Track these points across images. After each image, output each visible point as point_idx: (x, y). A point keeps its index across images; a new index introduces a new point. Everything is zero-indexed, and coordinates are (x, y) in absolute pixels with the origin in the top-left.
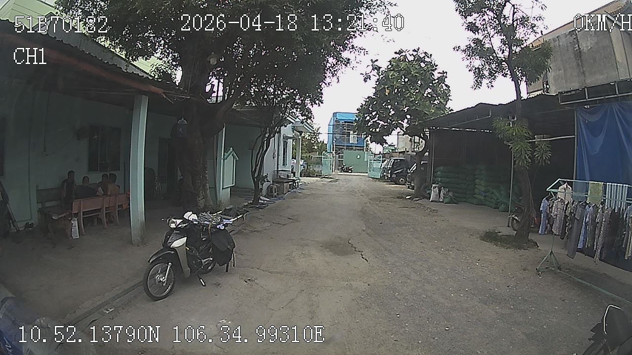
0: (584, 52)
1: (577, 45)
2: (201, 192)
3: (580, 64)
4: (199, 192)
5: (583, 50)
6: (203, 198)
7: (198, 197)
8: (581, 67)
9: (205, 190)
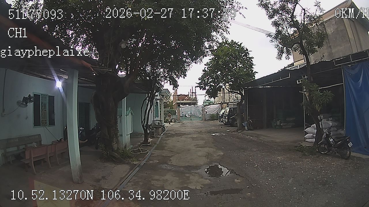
0: (329, 35)
1: (325, 31)
2: (115, 139)
3: (328, 42)
4: (114, 139)
5: (329, 33)
6: (116, 143)
7: (112, 143)
9: (117, 138)
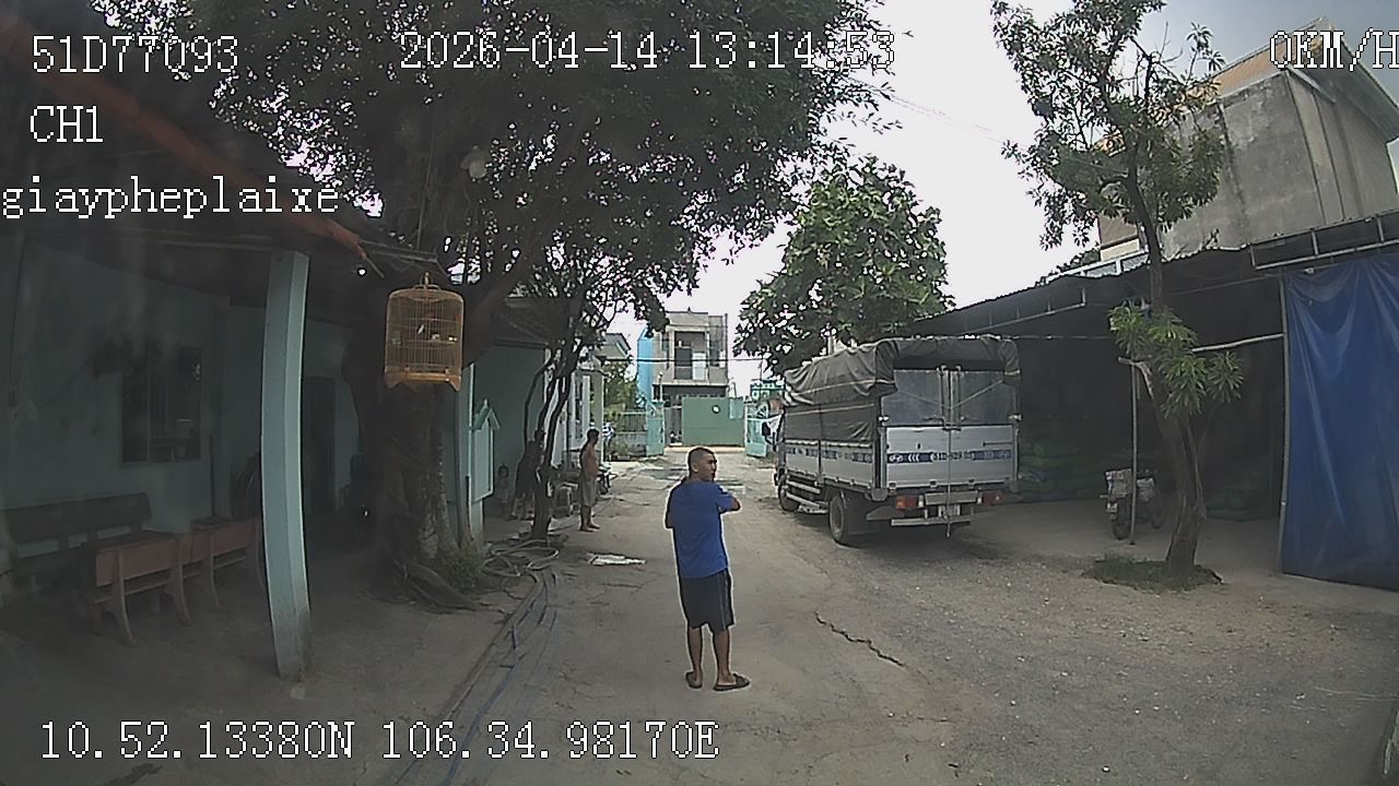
0: (1239, 150)
1: (1222, 136)
2: (429, 516)
3: (1232, 176)
4: (425, 518)
5: (1237, 145)
6: (433, 533)
7: (420, 531)
8: (1233, 182)
9: (438, 511)
